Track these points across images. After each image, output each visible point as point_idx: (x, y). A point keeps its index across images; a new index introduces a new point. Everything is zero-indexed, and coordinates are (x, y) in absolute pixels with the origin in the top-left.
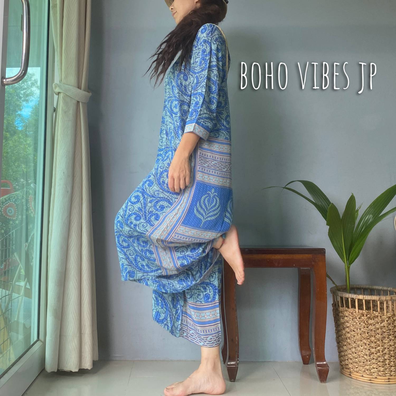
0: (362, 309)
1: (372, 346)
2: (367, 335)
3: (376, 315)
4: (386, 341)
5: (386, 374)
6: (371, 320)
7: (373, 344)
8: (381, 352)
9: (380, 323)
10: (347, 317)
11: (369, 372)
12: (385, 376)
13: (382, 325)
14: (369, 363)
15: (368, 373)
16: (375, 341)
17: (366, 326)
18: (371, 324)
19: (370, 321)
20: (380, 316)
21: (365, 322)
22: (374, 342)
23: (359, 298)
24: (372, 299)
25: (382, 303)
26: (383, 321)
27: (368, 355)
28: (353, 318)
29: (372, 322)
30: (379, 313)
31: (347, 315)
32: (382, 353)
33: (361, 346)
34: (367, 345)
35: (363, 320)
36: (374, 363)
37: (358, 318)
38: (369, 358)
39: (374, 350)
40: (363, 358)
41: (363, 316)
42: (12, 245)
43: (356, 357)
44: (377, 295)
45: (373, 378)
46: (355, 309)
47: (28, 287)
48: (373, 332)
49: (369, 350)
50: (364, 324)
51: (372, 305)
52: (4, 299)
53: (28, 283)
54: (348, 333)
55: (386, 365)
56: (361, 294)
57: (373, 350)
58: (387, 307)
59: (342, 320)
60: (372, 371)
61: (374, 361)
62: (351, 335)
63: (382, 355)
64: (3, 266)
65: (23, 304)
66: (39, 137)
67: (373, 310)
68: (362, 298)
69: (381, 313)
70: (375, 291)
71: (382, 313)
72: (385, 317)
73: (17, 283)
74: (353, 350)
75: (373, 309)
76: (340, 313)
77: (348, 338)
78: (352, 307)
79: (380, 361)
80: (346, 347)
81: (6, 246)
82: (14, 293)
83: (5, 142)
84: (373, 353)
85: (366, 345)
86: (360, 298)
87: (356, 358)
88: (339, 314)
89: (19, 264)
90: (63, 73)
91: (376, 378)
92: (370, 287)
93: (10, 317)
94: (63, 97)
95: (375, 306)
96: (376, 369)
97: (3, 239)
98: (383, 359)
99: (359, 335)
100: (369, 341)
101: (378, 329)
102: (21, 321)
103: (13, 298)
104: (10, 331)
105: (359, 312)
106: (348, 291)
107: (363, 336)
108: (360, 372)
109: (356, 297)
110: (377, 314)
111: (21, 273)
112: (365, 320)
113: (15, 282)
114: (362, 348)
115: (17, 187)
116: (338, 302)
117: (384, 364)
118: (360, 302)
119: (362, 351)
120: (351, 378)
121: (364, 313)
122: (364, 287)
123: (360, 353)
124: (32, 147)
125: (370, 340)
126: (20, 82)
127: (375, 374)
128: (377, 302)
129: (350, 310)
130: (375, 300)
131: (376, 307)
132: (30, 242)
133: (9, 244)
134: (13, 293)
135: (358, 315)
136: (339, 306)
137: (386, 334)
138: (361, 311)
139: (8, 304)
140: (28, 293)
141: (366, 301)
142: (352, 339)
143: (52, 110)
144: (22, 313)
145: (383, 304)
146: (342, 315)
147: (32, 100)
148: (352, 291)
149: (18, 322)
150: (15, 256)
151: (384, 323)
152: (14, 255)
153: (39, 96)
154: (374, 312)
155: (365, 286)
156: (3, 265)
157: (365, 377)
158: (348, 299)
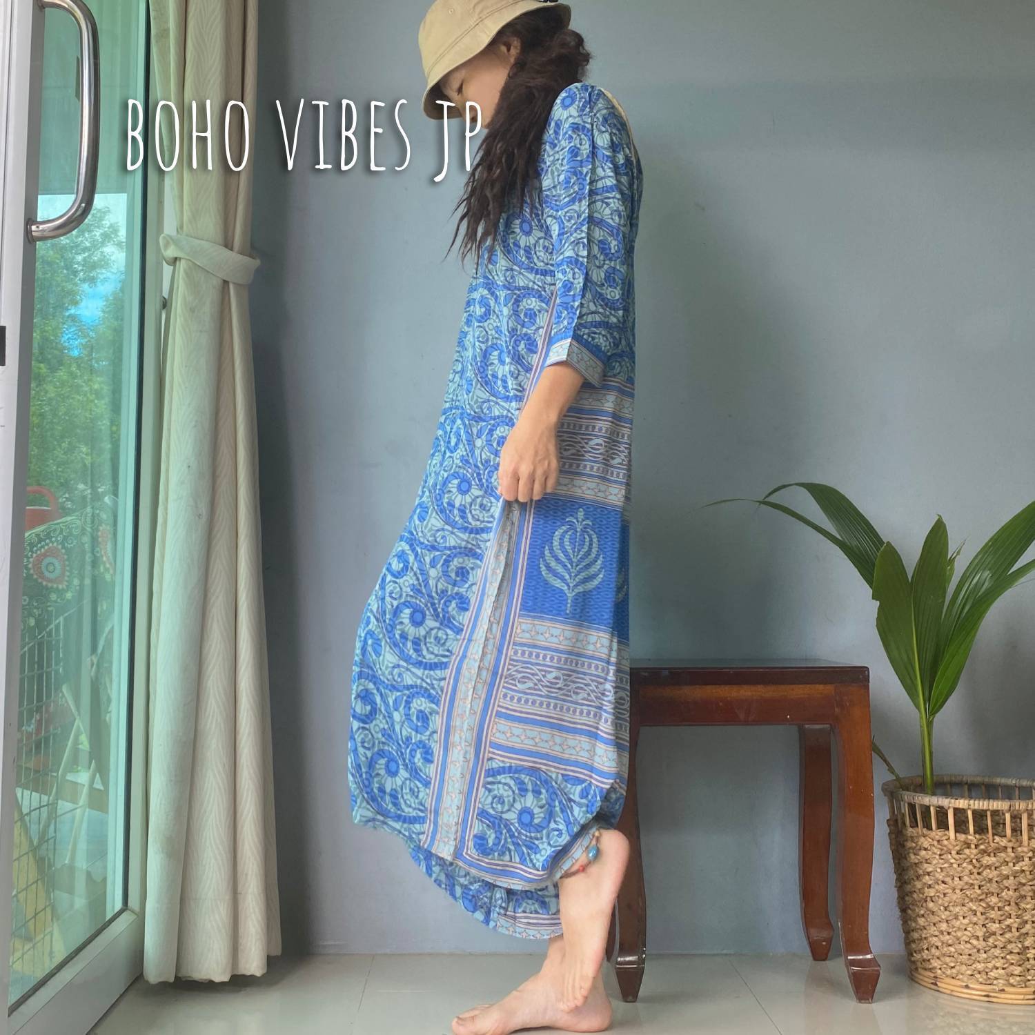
0: (966, 832)
1: (992, 916)
2: (979, 892)
3: (1002, 844)
4: (1028, 906)
5: (1029, 980)
6: (989, 856)
7: (993, 912)
8: (1014, 930)
9: (1011, 864)
10: (926, 849)
11: (985, 977)
12: (1026, 987)
13: (1017, 868)
14: (985, 956)
15: (981, 980)
16: (1000, 905)
17: (975, 871)
18: (989, 867)
19: (987, 858)
20: (1013, 848)
21: (974, 861)
22: (996, 909)
23: (957, 806)
24: (991, 808)
25: (1016, 817)
26: (1019, 859)
27: (981, 939)
28: (943, 852)
29: (990, 863)
30: (1010, 841)
31: (926, 845)
32: (1017, 934)
33: (964, 918)
34: (979, 914)
35: (969, 857)
36: (997, 957)
37: (954, 852)
38: (983, 944)
39: (998, 925)
40: (968, 946)
41: (969, 847)
42: (57, 664)
43: (950, 942)
44: (1003, 799)
45: (994, 991)
46: (947, 832)
47: (98, 785)
48: (995, 885)
49: (983, 925)
50: (970, 867)
51: (992, 821)
52: (35, 814)
53: (98, 775)
54: (930, 886)
55: (1028, 960)
56: (962, 797)
57: (994, 927)
58: (1029, 825)
59: (912, 856)
60: (993, 974)
61: (997, 952)
62: (938, 891)
63: (1019, 938)
64: (32, 726)
65: (85, 825)
66: (125, 376)
67: (994, 835)
68: (965, 807)
69: (1014, 840)
70: (1000, 790)
71: (1017, 841)
72: (1025, 849)
73: (70, 777)
74: (944, 926)
75: (994, 832)
76: (907, 840)
77: (929, 899)
78: (938, 828)
79: (1011, 953)
80: (923, 919)
81: (41, 667)
82: (63, 799)
83: (37, 387)
84: (994, 934)
85: (975, 914)
86: (961, 806)
87: (950, 945)
88: (905, 843)
89: (75, 720)
90: (186, 207)
91: (1003, 990)
92: (986, 780)
93: (51, 857)
94: (185, 271)
95: (998, 824)
96: (1003, 971)
97: (34, 646)
98: (1020, 946)
99: (958, 891)
100: (984, 905)
101: (1007, 877)
102: (82, 864)
103: (60, 813)
104: (51, 890)
105: (958, 839)
106: (930, 792)
107: (968, 893)
108: (961, 977)
109: (950, 803)
110: (1003, 842)
111: (80, 746)
112: (972, 856)
113: (64, 775)
114: (966, 921)
115: (69, 505)
116: (903, 815)
117: (1024, 957)
118: (959, 815)
119: (965, 930)
120: (938, 991)
121: (971, 840)
122: (970, 780)
123: (959, 934)
124: (107, 400)
125: (987, 903)
126: (74, 232)
127: (1000, 981)
128: (1004, 814)
129: (933, 834)
130: (998, 811)
131: (1001, 826)
132: (102, 653)
133: (49, 659)
134: (60, 802)
135: (954, 846)
136: (904, 823)
137: (1027, 888)
138: (962, 837)
139: (47, 826)
140: (99, 800)
141: (974, 812)
142: (940, 902)
143: (158, 305)
144: (82, 846)
145: (1021, 819)
146: (914, 845)
147: (106, 280)
148: (939, 791)
149: (71, 868)
150: (63, 696)
151: (1021, 864)
152: (62, 692)
153: (123, 269)
154: (996, 837)
155: (972, 779)
156: (33, 721)
157: (973, 989)
158: (928, 808)
